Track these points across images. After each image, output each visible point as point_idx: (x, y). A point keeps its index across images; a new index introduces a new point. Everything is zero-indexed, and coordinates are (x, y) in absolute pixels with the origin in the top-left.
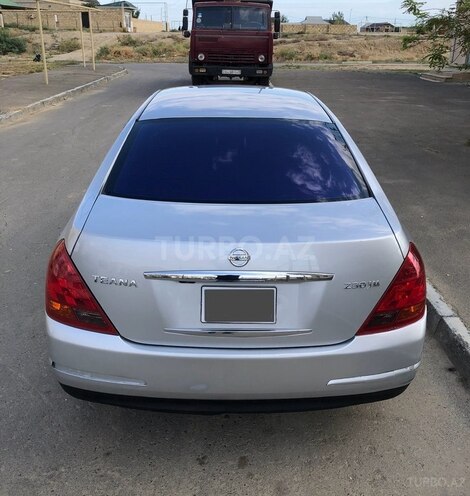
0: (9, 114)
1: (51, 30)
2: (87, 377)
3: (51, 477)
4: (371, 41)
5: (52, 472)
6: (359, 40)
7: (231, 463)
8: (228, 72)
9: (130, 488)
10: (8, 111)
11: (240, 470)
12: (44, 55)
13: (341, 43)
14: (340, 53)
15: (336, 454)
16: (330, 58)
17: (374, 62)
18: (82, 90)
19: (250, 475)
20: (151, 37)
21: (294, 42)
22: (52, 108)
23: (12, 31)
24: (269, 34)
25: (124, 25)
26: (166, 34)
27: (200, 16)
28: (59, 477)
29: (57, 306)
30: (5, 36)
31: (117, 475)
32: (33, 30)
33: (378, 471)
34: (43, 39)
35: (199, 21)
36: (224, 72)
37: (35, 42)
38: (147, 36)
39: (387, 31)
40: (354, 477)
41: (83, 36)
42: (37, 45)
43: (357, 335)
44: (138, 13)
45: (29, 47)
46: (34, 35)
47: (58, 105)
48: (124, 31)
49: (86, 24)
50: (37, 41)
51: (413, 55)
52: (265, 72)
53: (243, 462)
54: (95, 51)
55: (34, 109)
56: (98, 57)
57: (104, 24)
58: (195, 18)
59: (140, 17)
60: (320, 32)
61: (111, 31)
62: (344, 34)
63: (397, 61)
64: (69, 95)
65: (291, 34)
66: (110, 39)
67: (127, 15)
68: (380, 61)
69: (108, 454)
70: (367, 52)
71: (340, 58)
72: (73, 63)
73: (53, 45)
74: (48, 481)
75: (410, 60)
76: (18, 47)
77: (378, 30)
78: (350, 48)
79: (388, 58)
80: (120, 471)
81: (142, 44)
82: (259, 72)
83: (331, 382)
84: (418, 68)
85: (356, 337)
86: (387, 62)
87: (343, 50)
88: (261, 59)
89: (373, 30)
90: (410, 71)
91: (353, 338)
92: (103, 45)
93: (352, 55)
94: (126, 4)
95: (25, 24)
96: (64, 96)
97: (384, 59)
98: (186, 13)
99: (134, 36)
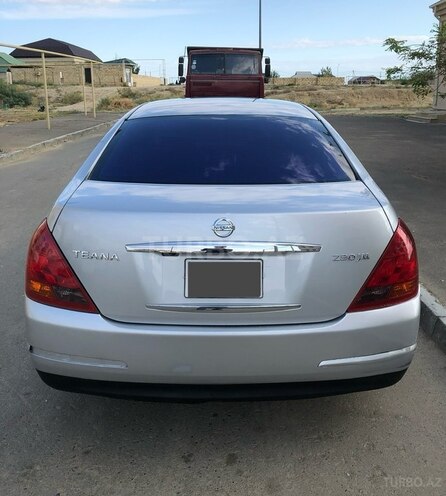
0: (10, 154)
1: (56, 86)
2: (65, 360)
3: (25, 475)
4: (358, 90)
5: (25, 471)
6: (346, 90)
7: (219, 460)
9: (109, 486)
10: (10, 151)
11: (229, 468)
12: (48, 107)
13: (329, 92)
14: (329, 102)
15: (332, 451)
16: (320, 106)
17: (362, 109)
18: (82, 134)
19: (240, 472)
20: (150, 90)
21: (285, 92)
22: (52, 149)
23: (20, 87)
24: (260, 79)
25: (125, 80)
26: (164, 88)
27: (195, 63)
28: (33, 475)
29: (37, 286)
30: (12, 91)
31: (96, 473)
32: (39, 85)
33: (378, 468)
34: (47, 93)
35: (194, 67)
37: (40, 96)
38: (146, 89)
39: (373, 83)
40: (352, 473)
41: (85, 90)
42: (42, 99)
43: (347, 311)
44: (138, 70)
45: (34, 100)
46: (40, 90)
47: (59, 146)
48: (125, 85)
49: (88, 80)
50: (43, 95)
51: (399, 103)
53: (232, 459)
54: (96, 102)
55: (35, 149)
56: (100, 107)
57: (105, 80)
58: (190, 64)
59: (139, 74)
60: (309, 84)
61: (111, 86)
62: (332, 85)
63: (384, 108)
64: (69, 138)
65: (282, 86)
66: (112, 92)
67: (128, 71)
68: (367, 108)
69: (87, 453)
70: (355, 100)
71: (329, 106)
72: (75, 112)
73: (57, 99)
74: (21, 479)
75: (396, 107)
76: (24, 101)
77: (364, 83)
78: (338, 97)
79: (375, 105)
80: (99, 469)
81: (141, 95)
83: (322, 363)
84: (405, 113)
85: (347, 315)
86: (374, 108)
87: (332, 99)
89: (360, 83)
90: (397, 115)
91: (344, 315)
92: (104, 97)
93: (340, 104)
94: (127, 61)
95: (32, 81)
96: (64, 138)
97: (371, 106)
98: (181, 60)
99: (133, 90)
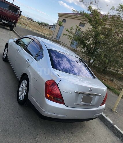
8: (4, 21)
13: (24, 21)
14: (24, 24)
16: (21, 24)
17: (32, 29)
24: (18, 16)
36: (3, 21)
39: (31, 21)
52: (14, 25)
62: (24, 18)
68: (34, 29)
70: (30, 26)
75: (40, 32)
77: (29, 19)
78: (26, 23)
82: (13, 25)
88: (14, 21)
93: (26, 25)
